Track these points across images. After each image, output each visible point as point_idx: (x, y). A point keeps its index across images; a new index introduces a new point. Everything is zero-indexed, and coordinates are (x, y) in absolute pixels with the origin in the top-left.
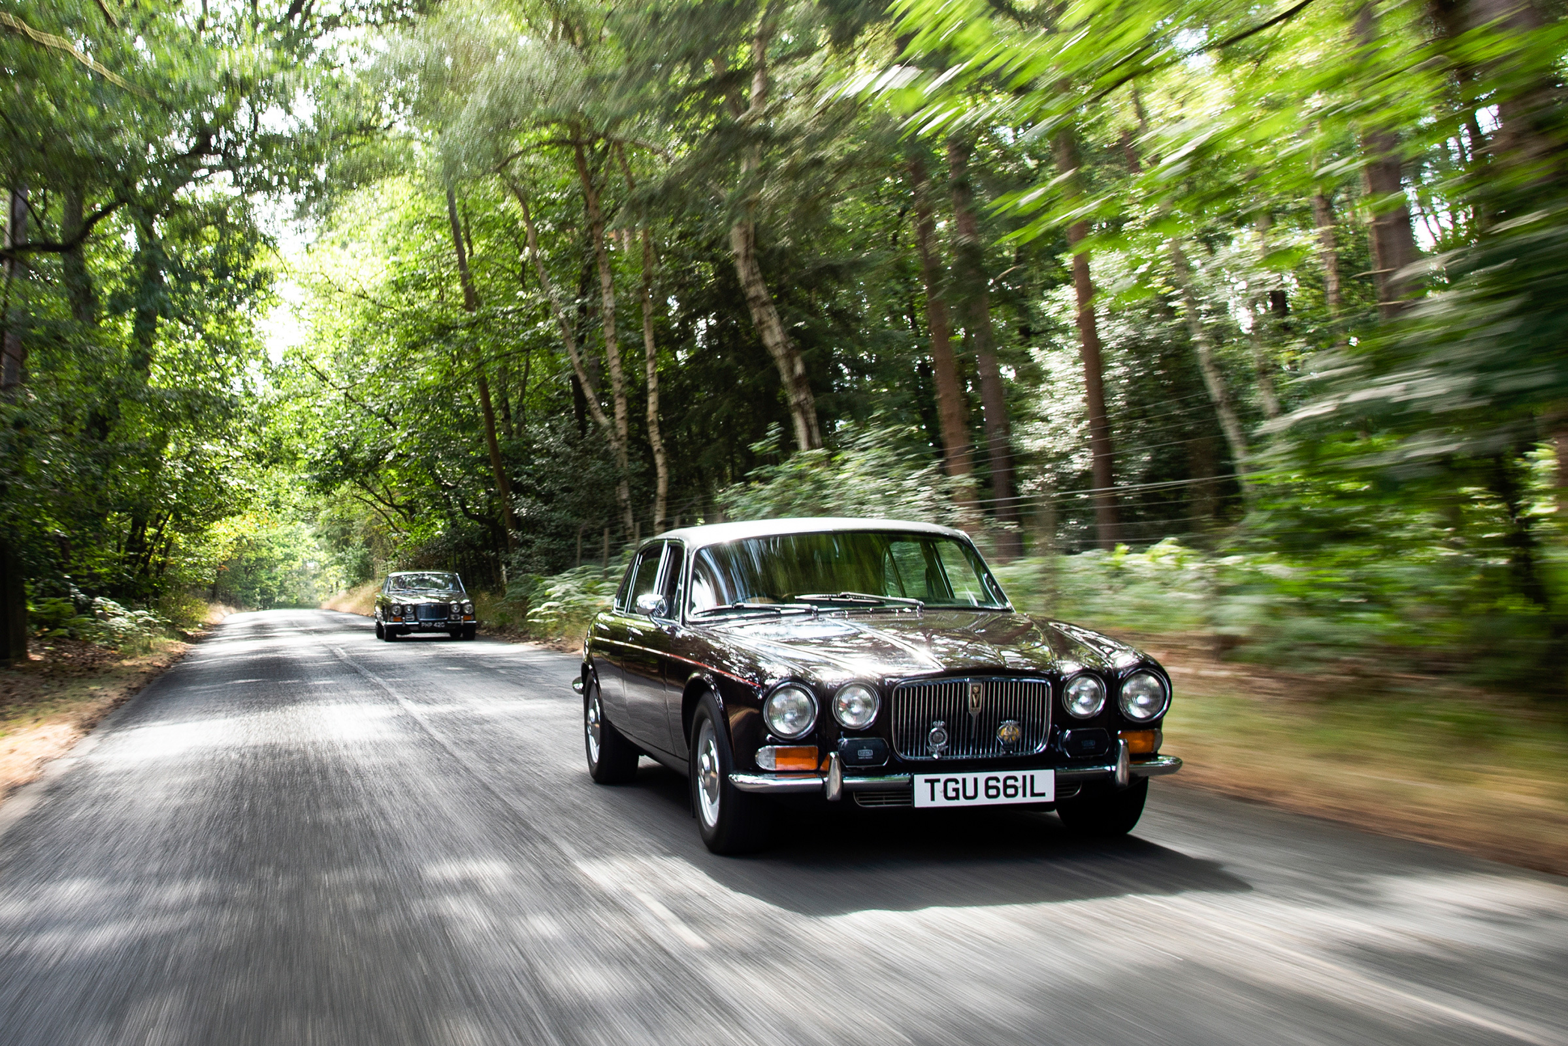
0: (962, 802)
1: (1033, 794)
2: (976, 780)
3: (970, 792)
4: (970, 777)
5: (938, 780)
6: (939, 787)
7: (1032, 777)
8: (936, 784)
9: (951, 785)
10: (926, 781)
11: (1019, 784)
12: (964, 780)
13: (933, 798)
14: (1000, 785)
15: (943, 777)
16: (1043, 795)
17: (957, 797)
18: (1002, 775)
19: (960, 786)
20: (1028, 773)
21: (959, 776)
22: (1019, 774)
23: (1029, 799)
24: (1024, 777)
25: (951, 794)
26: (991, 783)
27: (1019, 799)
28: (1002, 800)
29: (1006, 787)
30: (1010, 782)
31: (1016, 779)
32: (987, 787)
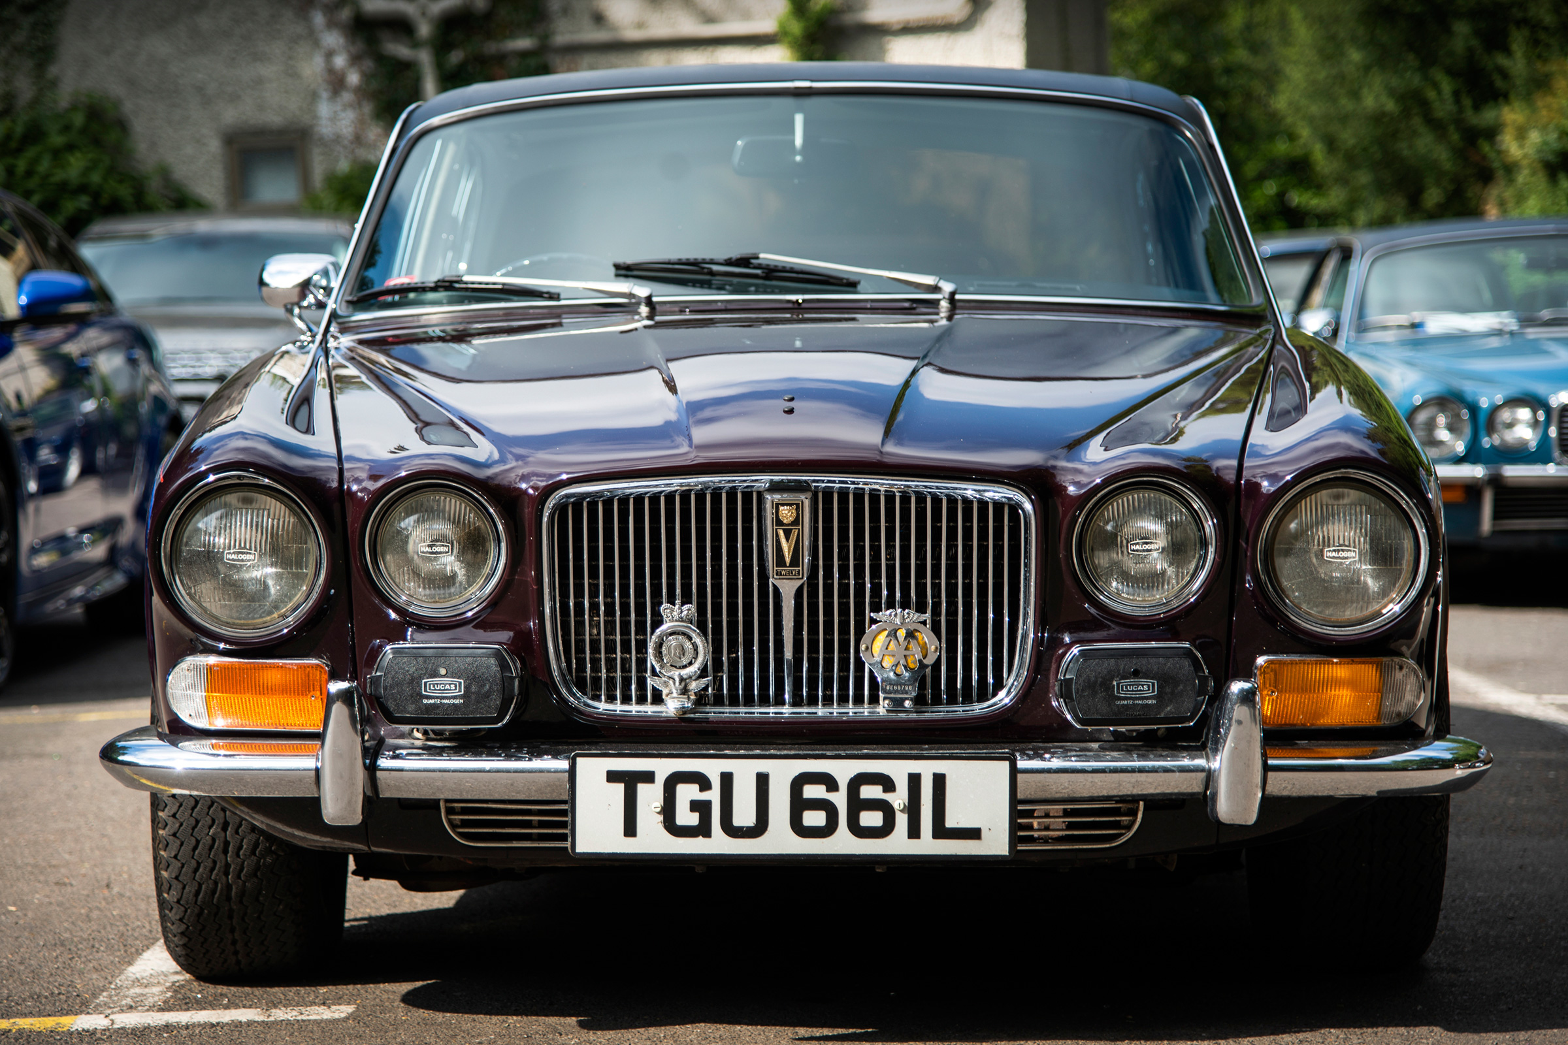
0: (719, 844)
1: (941, 831)
2: (762, 781)
3: (744, 815)
4: (745, 771)
5: (649, 777)
6: (650, 797)
7: (939, 781)
8: (642, 788)
9: (687, 793)
10: (613, 777)
11: (898, 799)
12: (727, 779)
13: (630, 829)
14: (840, 799)
15: (664, 767)
16: (974, 834)
17: (703, 830)
18: (843, 770)
19: (714, 796)
20: (927, 769)
21: (712, 768)
22: (898, 770)
23: (928, 845)
24: (914, 780)
25: (686, 817)
26: (812, 791)
27: (898, 844)
28: (843, 843)
29: (856, 805)
30: (869, 792)
31: (888, 784)
32: (799, 805)
